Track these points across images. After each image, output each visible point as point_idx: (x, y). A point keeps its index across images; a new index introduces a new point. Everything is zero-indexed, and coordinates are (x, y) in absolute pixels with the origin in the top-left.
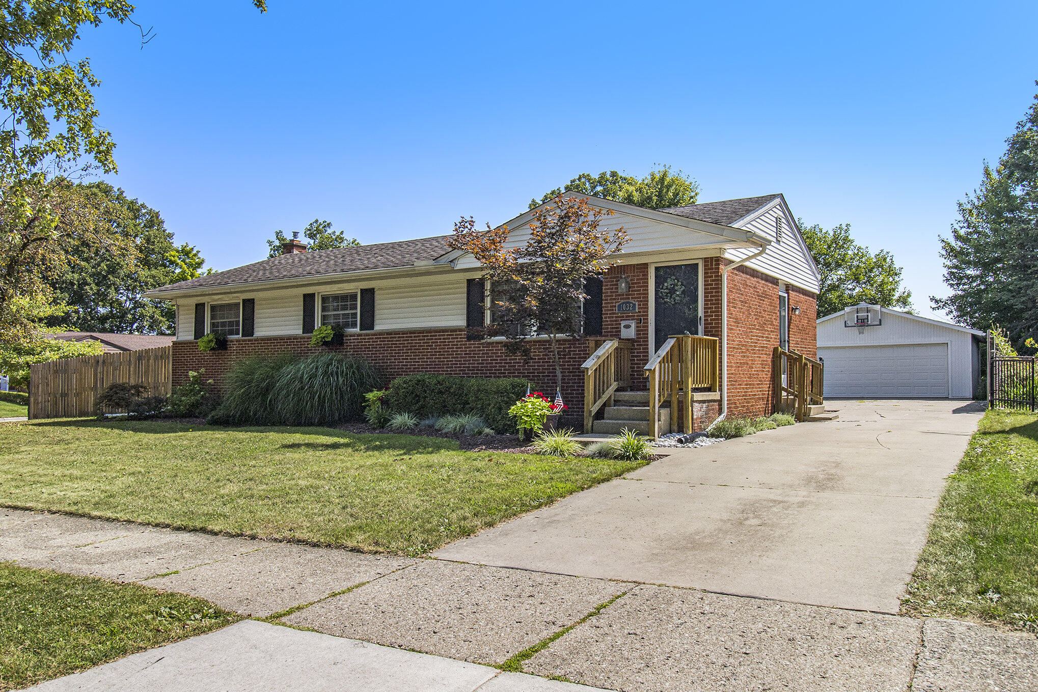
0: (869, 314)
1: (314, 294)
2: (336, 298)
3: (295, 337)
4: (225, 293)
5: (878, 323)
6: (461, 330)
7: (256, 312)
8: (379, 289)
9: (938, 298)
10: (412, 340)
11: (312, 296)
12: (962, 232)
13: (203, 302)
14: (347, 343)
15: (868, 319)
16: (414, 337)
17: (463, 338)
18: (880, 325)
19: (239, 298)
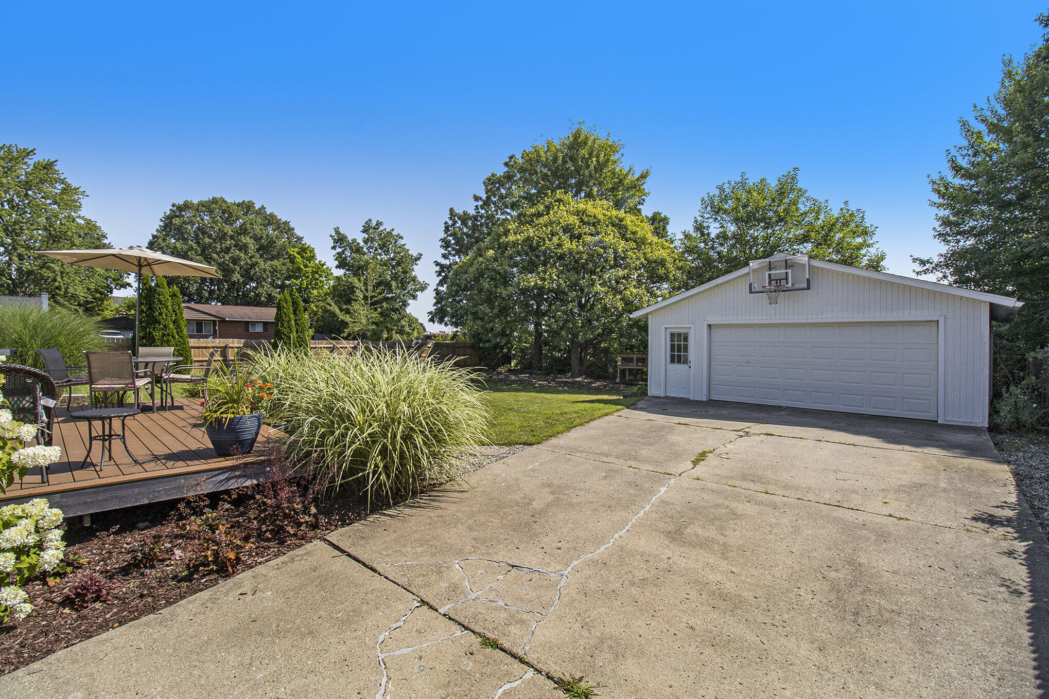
0: (789, 271)
5: (805, 286)
9: (925, 258)
12: (964, 163)
15: (787, 279)
18: (808, 288)
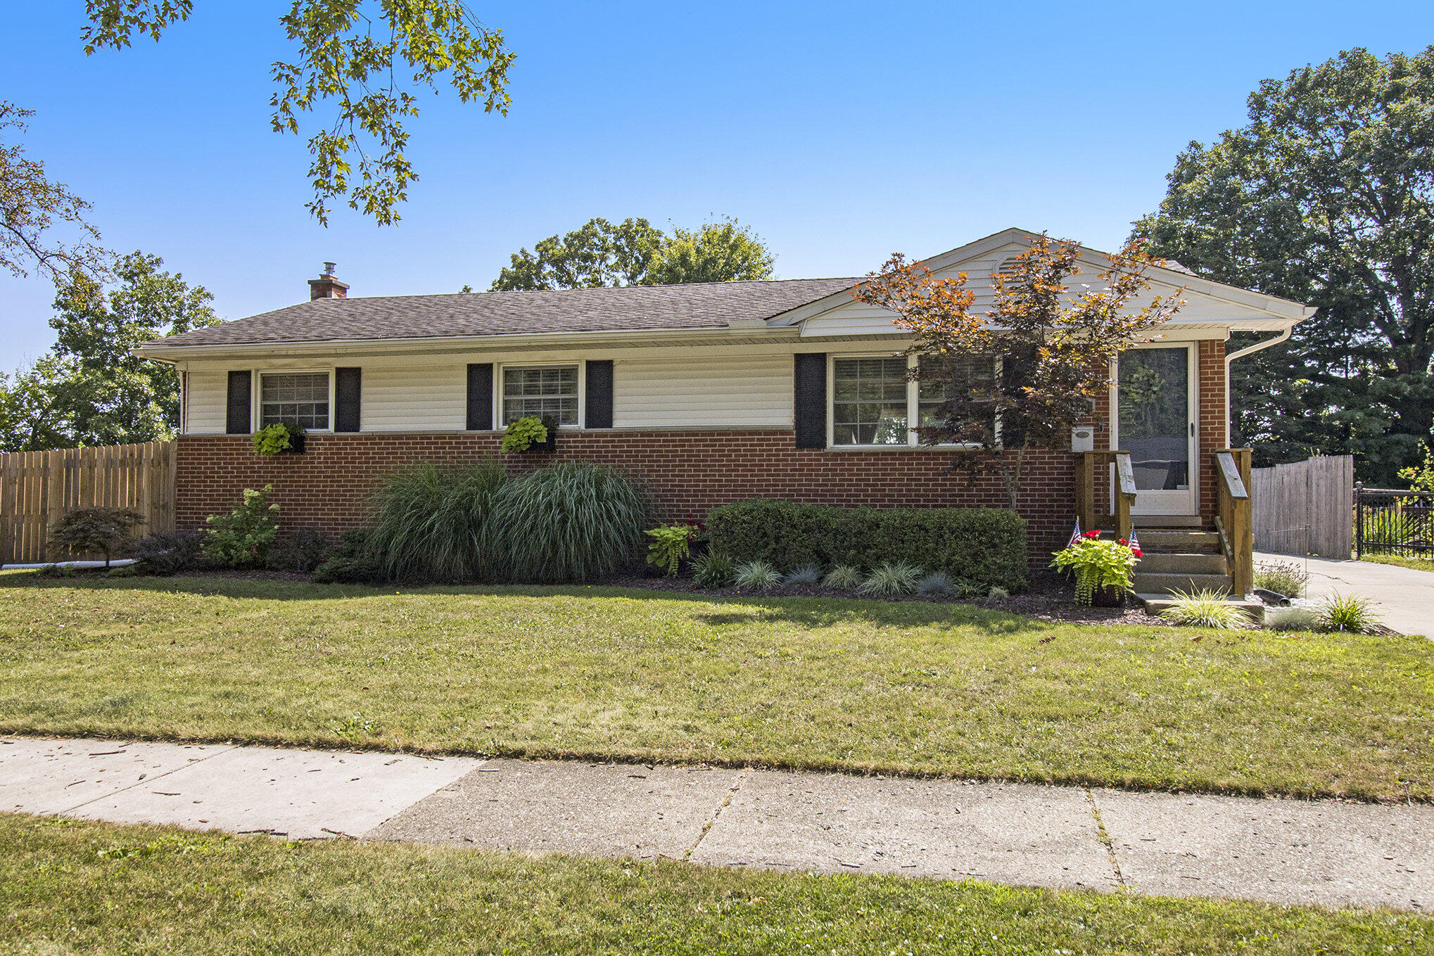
1: (491, 366)
2: (533, 373)
3: (455, 436)
4: (302, 356)
6: (783, 432)
7: (364, 390)
8: (624, 362)
10: (691, 446)
11: (488, 368)
13: (246, 368)
14: (562, 447)
16: (696, 441)
17: (789, 445)
19: (329, 367)
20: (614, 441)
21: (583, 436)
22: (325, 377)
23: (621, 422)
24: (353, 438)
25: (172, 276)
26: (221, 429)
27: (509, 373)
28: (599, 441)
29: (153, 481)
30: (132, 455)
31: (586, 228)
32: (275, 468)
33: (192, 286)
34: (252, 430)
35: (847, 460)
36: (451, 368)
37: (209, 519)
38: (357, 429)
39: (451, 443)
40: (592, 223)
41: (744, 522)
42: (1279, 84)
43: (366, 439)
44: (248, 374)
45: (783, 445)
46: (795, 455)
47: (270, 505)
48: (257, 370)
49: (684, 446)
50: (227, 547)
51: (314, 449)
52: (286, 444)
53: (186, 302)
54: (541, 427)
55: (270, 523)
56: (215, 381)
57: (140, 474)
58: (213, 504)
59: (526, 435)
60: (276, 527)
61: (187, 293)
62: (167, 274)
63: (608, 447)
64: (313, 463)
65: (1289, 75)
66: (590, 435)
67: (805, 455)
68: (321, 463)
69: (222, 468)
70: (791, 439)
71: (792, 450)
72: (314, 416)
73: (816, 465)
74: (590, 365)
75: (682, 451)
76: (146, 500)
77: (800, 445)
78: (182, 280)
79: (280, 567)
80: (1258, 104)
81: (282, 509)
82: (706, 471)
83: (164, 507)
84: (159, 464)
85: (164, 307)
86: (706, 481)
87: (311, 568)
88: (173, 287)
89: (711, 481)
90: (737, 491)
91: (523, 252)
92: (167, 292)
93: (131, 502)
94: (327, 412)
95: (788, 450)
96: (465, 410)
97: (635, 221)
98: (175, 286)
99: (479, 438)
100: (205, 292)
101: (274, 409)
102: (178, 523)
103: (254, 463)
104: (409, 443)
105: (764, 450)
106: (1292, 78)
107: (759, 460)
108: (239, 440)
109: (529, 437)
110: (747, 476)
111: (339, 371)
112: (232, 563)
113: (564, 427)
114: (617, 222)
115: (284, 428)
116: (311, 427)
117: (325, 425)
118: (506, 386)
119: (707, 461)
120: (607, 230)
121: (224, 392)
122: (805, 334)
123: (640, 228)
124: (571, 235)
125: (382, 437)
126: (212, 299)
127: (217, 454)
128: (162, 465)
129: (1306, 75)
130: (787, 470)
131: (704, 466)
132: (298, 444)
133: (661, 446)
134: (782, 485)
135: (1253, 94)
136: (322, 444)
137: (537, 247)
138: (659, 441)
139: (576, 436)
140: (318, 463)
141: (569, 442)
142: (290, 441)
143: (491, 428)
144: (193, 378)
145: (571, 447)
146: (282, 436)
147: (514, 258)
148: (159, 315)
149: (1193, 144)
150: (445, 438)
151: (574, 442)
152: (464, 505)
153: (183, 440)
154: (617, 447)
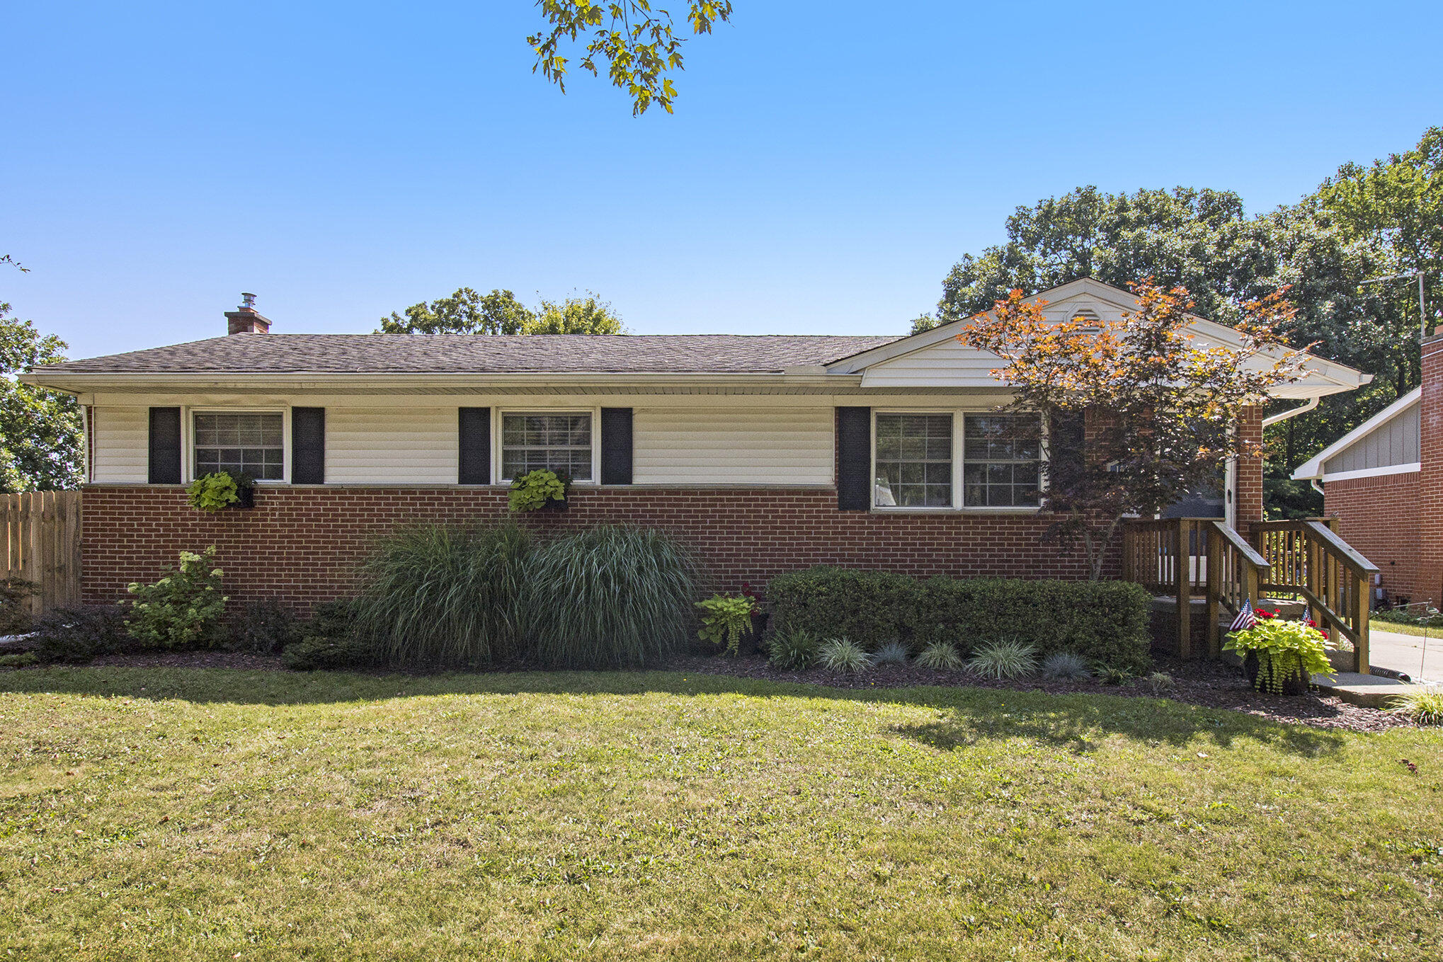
1: (487, 410)
2: (537, 420)
3: (444, 491)
4: (251, 391)
6: (824, 492)
7: (330, 434)
8: (644, 411)
10: (723, 506)
11: (484, 413)
13: (174, 404)
14: (576, 505)
17: (831, 506)
19: (285, 406)
20: (635, 499)
21: (600, 493)
22: (279, 417)
23: (641, 478)
24: (317, 491)
25: (21, 323)
26: (141, 476)
27: (508, 420)
28: (617, 499)
29: (44, 538)
30: (15, 507)
31: (455, 296)
32: (216, 525)
33: (44, 333)
34: (184, 480)
35: (892, 523)
36: (438, 411)
37: (132, 587)
38: (322, 482)
39: (441, 499)
40: (461, 291)
41: (821, 593)
42: (1031, 211)
43: (333, 492)
44: (176, 411)
45: (824, 506)
46: (837, 517)
47: (212, 569)
48: (188, 408)
49: (716, 505)
50: (163, 625)
51: (267, 504)
52: (233, 498)
53: (37, 349)
54: (557, 483)
55: (218, 592)
56: (132, 420)
57: (26, 529)
58: (131, 569)
59: (541, 491)
60: (225, 599)
61: (38, 341)
62: (16, 320)
63: (629, 505)
64: (266, 520)
65: (1037, 204)
66: (607, 492)
67: (849, 517)
68: (275, 520)
69: (143, 525)
70: (833, 500)
71: (834, 512)
72: (264, 464)
73: (859, 528)
74: (607, 412)
75: (713, 511)
76: (36, 561)
77: (843, 507)
78: (33, 327)
79: (234, 648)
80: (1014, 226)
81: (227, 575)
82: (740, 533)
83: (60, 569)
84: (53, 517)
85: (14, 354)
86: (739, 544)
87: (278, 649)
88: (22, 334)
89: (745, 544)
90: (774, 555)
91: (394, 315)
92: (17, 339)
93: (15, 563)
94: (281, 459)
95: (829, 511)
96: (456, 461)
97: (501, 294)
98: (24, 333)
99: (475, 493)
100: (58, 340)
101: (211, 455)
102: (84, 591)
103: (187, 519)
104: (388, 499)
105: (804, 512)
106: (1040, 207)
107: (798, 522)
108: (167, 491)
109: (545, 493)
110: (785, 539)
111: (297, 411)
112: (169, 643)
113: (577, 482)
114: (485, 292)
115: (230, 478)
116: (261, 477)
117: (278, 474)
118: (505, 435)
119: (741, 522)
120: (475, 298)
121: (145, 433)
122: (866, 384)
123: (506, 299)
124: (441, 302)
125: (356, 490)
126: (66, 348)
127: (137, 508)
128: (57, 519)
129: (1051, 205)
130: (828, 533)
131: (738, 527)
132: (247, 497)
133: (689, 506)
134: (824, 550)
135: (1010, 218)
136: (276, 498)
137: (408, 312)
138: (687, 500)
139: (592, 493)
140: (272, 520)
141: (583, 499)
142: (237, 494)
143: (488, 482)
144: (101, 414)
145: (585, 505)
146: (227, 488)
147: (385, 322)
148: (8, 361)
149: (966, 256)
150: (433, 493)
151: (589, 499)
152: (490, 576)
153: (89, 491)
154: (639, 506)
